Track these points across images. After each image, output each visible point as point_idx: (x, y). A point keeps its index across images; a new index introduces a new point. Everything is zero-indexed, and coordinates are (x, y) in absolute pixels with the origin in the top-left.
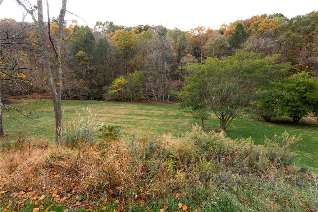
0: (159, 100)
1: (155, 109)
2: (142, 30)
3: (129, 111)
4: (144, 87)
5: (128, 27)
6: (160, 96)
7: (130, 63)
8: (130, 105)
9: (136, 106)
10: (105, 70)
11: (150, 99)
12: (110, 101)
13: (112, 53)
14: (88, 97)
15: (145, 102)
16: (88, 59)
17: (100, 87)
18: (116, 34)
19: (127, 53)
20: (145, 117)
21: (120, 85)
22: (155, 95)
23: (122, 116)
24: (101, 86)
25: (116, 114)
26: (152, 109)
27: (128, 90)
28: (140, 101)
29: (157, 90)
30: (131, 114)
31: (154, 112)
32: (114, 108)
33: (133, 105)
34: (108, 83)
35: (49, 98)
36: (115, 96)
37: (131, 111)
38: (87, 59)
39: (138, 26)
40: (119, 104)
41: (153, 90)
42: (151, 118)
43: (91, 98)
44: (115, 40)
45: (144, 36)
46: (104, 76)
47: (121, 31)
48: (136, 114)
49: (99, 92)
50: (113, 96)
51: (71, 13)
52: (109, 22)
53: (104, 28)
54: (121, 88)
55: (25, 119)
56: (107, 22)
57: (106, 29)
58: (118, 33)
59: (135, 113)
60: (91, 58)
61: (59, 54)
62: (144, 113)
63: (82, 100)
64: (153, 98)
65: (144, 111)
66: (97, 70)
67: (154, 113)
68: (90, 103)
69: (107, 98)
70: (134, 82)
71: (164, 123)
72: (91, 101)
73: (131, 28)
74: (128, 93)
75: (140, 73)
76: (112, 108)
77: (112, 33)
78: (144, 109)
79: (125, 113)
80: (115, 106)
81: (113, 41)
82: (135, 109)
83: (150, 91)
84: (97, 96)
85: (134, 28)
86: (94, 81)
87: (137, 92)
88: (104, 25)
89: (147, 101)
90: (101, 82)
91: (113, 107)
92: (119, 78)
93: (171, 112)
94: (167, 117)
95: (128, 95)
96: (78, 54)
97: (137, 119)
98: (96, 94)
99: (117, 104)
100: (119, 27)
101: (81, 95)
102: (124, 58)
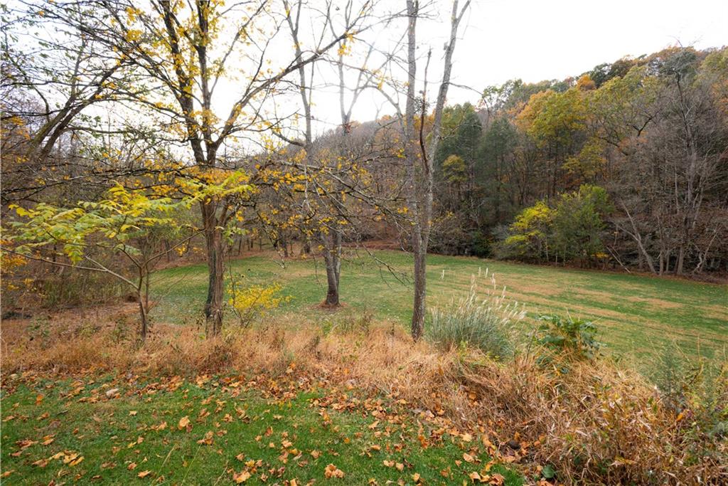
0: (662, 265)
1: (647, 292)
2: (605, 76)
3: (559, 290)
4: (609, 226)
5: (561, 79)
6: (665, 254)
7: (565, 166)
8: (563, 274)
9: (580, 277)
10: (498, 188)
11: (627, 263)
12: (506, 259)
13: (519, 150)
14: (459, 249)
15: (609, 269)
16: (465, 169)
17: (486, 227)
18: (531, 104)
19: (559, 144)
20: (613, 313)
21: (535, 223)
22: (644, 251)
23: (541, 300)
24: (488, 226)
25: (524, 294)
26: (635, 293)
27: (556, 234)
28: (591, 265)
29: (654, 237)
30: (565, 298)
31: (644, 300)
32: (519, 278)
33: (569, 274)
34: (504, 218)
35: (392, 248)
36: (520, 250)
37: (566, 289)
38: (463, 170)
39: (592, 69)
40: (531, 270)
41: (638, 238)
42: (635, 318)
43: (464, 251)
44: (528, 118)
45: (612, 91)
46: (497, 204)
47: (545, 94)
48: (582, 300)
49: (483, 239)
50: (514, 249)
51: (459, 86)
52: (514, 80)
53: (500, 98)
54: (537, 231)
55: (362, 283)
56: (508, 84)
57: (505, 99)
58: (537, 101)
59: (578, 296)
60: (470, 166)
61: (431, 166)
62: (608, 301)
63: (448, 255)
64: (639, 261)
65: (605, 294)
66: (482, 191)
67: (644, 303)
68: (463, 262)
69: (500, 254)
70: (576, 215)
71: (688, 339)
72: (464, 258)
73: (570, 80)
74: (557, 244)
75: (597, 191)
76: (513, 278)
77: (521, 105)
78: (606, 290)
79: (550, 293)
80: (519, 272)
81: (522, 122)
82: (579, 287)
83: (629, 238)
84: (478, 248)
85: (577, 78)
86: (474, 216)
87: (583, 242)
88: (500, 91)
89: (614, 267)
90: (490, 216)
91: (516, 276)
92: (534, 206)
93: (716, 307)
94: (701, 323)
95: (557, 248)
96: (446, 161)
97: (585, 314)
98: (476, 243)
99: (525, 268)
100: (538, 87)
101: (446, 244)
102: (550, 156)
